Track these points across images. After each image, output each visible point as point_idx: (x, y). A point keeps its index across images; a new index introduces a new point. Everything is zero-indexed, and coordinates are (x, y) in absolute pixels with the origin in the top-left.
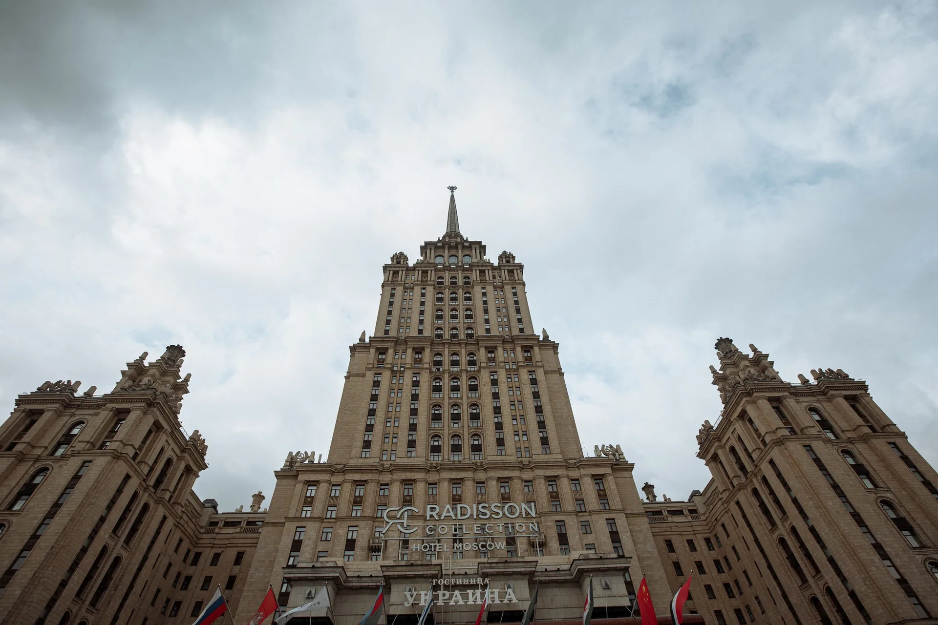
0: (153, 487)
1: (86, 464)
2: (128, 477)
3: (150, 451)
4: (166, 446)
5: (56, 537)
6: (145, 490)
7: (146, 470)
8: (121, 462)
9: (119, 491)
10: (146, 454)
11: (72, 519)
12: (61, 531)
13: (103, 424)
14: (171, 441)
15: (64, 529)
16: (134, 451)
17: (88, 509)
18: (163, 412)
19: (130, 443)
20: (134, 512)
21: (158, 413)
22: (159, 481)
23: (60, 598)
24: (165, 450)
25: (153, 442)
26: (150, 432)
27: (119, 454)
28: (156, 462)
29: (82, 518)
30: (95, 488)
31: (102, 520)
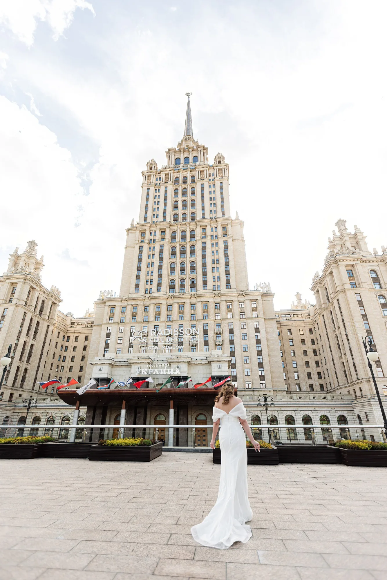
0: (39, 315)
1: (5, 310)
2: (25, 313)
3: (32, 300)
4: (40, 295)
5: (3, 342)
6: (36, 316)
7: (33, 309)
8: (20, 308)
9: (24, 320)
10: (31, 302)
11: (7, 334)
12: (4, 339)
13: (7, 290)
14: (41, 293)
15: (5, 338)
16: (25, 303)
17: (12, 329)
18: (32, 282)
19: (22, 299)
20: (33, 326)
21: (30, 283)
22: (41, 311)
23: (13, 363)
24: (40, 297)
25: (32, 296)
26: (30, 291)
27: (18, 305)
28: (37, 303)
29: (11, 333)
30: (12, 320)
31: (20, 332)
